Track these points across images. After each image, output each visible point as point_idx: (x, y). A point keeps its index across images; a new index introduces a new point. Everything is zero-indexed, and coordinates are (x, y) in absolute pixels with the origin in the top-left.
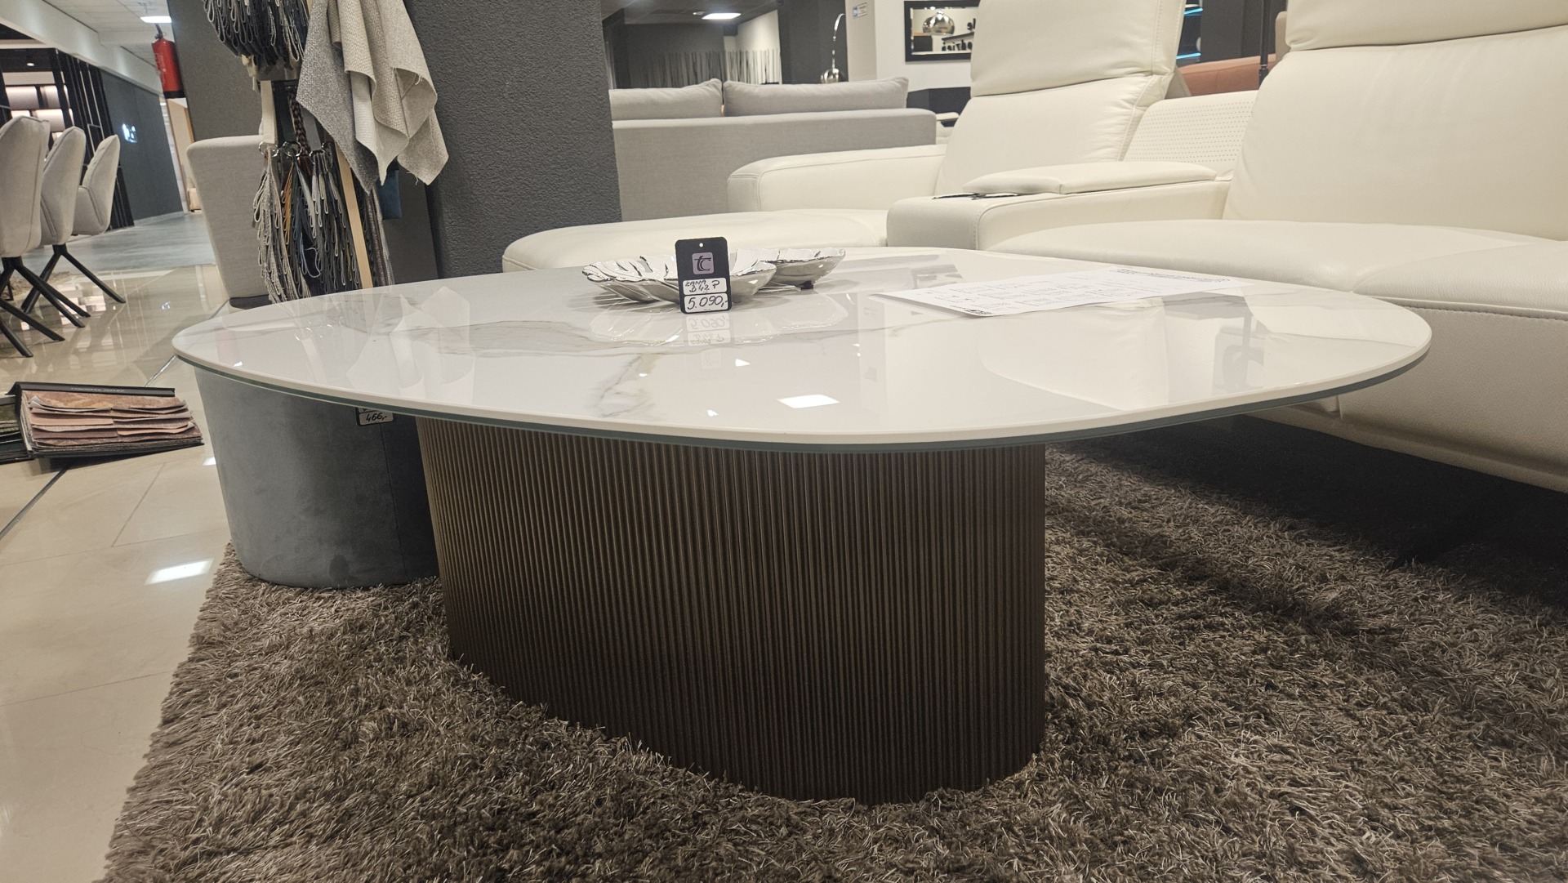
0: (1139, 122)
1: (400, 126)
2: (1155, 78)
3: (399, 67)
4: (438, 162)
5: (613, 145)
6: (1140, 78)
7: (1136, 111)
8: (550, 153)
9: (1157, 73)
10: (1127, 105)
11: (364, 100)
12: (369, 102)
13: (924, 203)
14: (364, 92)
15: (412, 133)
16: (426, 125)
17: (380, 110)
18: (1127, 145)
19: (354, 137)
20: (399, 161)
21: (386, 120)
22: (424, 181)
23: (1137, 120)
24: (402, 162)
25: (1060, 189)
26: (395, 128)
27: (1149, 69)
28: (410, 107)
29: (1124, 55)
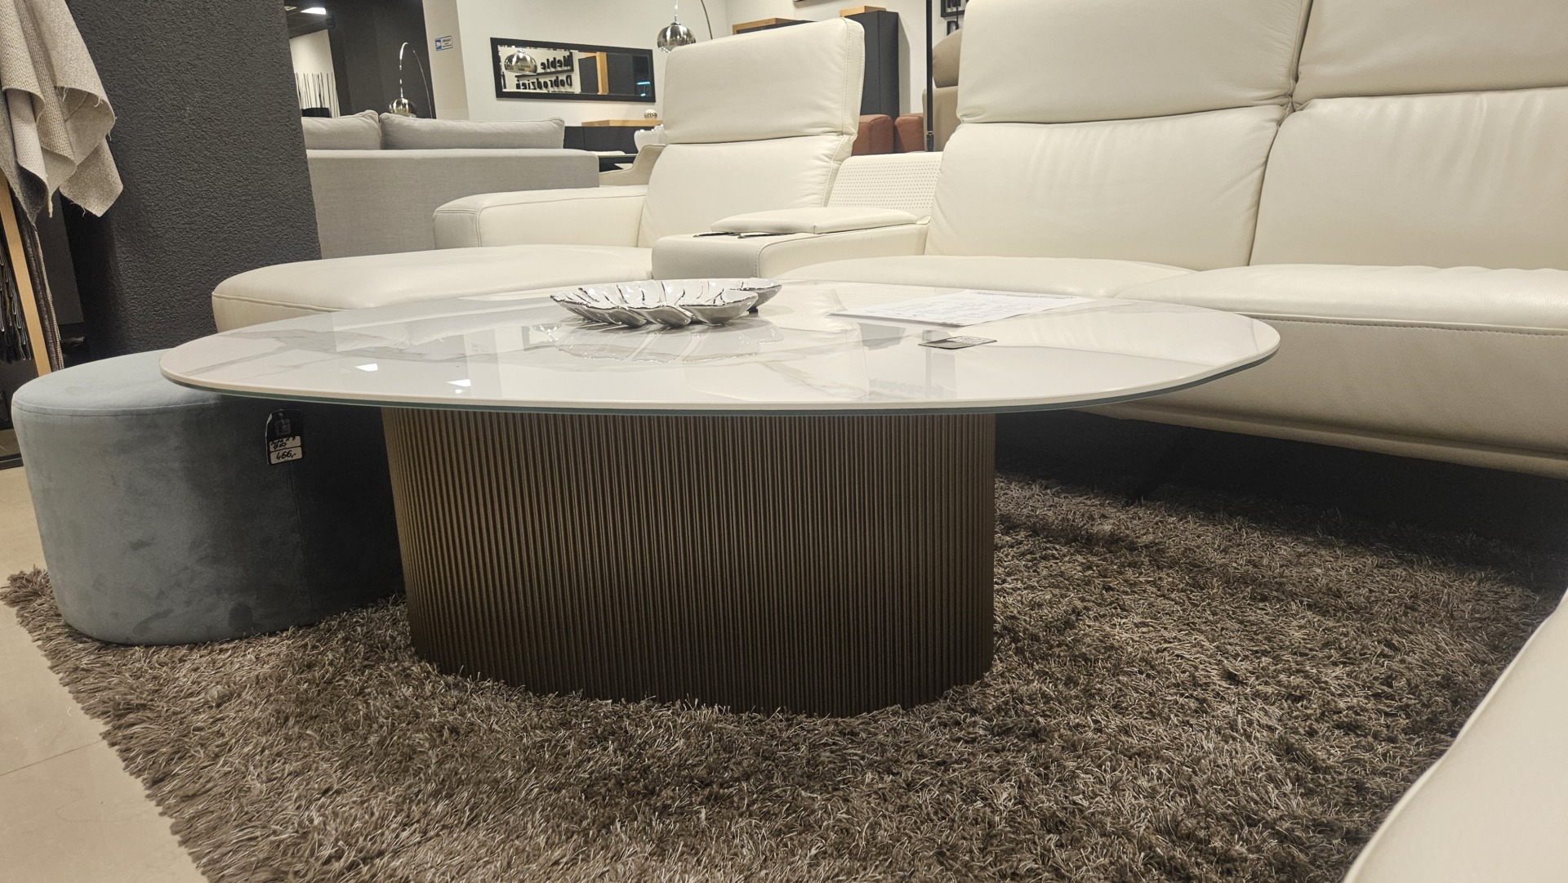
0: (837, 173)
1: (67, 152)
2: (845, 138)
3: (73, 86)
4: (112, 191)
5: (308, 177)
6: (833, 137)
7: (833, 165)
8: (240, 184)
9: (847, 134)
10: (826, 159)
11: (27, 122)
12: (34, 125)
13: (686, 240)
14: (28, 112)
15: (78, 159)
16: (96, 153)
17: (44, 133)
18: (829, 193)
19: (17, 162)
20: (61, 190)
21: (49, 145)
22: (94, 212)
23: (836, 172)
24: (66, 193)
25: (814, 230)
26: (61, 153)
27: (840, 130)
28: (76, 130)
29: (820, 117)
